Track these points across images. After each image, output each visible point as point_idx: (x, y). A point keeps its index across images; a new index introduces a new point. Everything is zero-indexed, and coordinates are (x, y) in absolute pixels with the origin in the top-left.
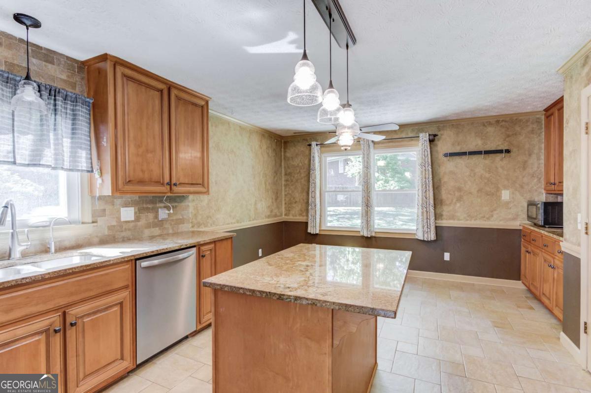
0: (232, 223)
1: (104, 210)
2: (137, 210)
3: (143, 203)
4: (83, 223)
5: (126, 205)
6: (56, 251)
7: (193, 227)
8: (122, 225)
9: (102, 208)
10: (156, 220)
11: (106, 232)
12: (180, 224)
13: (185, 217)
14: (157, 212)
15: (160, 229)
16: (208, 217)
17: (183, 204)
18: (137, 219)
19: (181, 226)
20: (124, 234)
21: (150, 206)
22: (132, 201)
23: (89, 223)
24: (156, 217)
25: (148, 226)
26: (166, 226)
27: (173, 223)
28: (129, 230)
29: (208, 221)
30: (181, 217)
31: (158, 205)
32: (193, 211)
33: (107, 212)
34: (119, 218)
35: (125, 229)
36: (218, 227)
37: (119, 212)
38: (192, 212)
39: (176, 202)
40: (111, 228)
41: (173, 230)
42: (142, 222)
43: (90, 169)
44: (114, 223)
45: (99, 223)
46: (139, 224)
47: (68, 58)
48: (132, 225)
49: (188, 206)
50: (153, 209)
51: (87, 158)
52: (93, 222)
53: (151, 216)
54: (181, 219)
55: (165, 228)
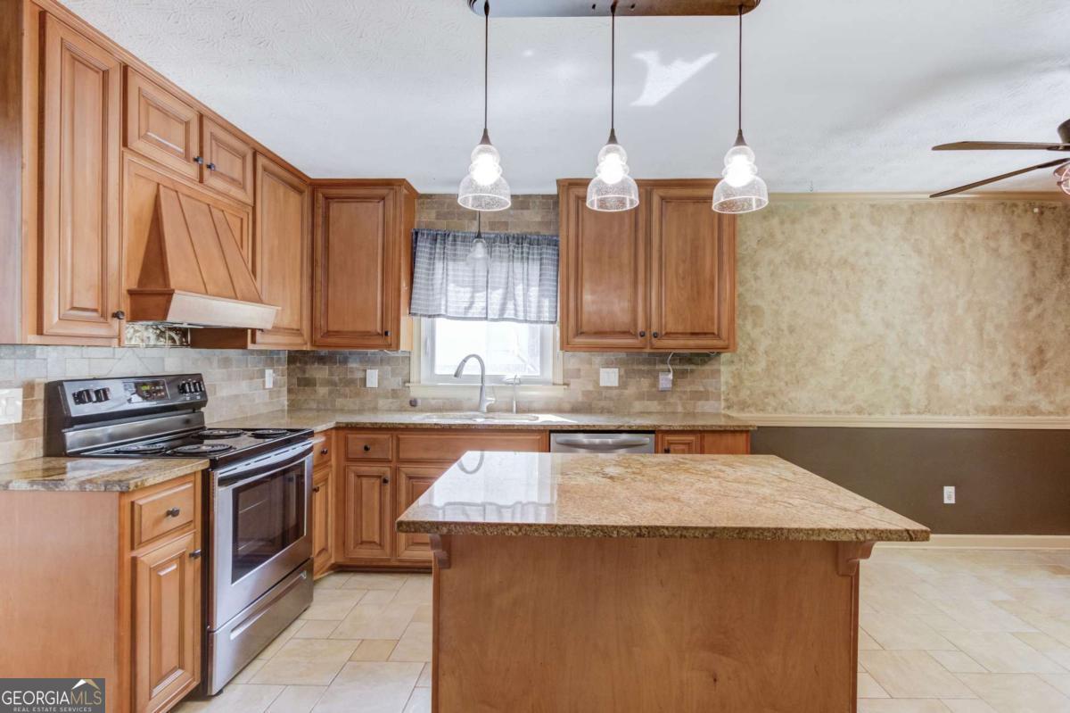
0: (837, 412)
1: (579, 370)
2: (623, 372)
3: (632, 364)
4: (554, 384)
5: (608, 365)
6: (517, 412)
7: (729, 408)
8: (601, 392)
9: (577, 367)
10: (654, 389)
11: (580, 399)
12: (699, 400)
13: (710, 389)
14: (656, 378)
15: (660, 404)
16: (766, 394)
17: (707, 367)
18: (623, 384)
19: (700, 403)
20: (603, 404)
21: (645, 368)
22: (616, 359)
23: (559, 385)
24: (655, 384)
25: (641, 397)
26: (672, 401)
27: (684, 397)
28: (611, 399)
29: (766, 400)
30: (702, 389)
31: (657, 367)
32: (731, 381)
33: (582, 373)
34: (597, 382)
35: (605, 397)
36: (793, 415)
37: (598, 373)
38: (727, 383)
39: (693, 363)
40: (586, 393)
41: (685, 408)
42: (631, 391)
43: (554, 320)
44: (590, 388)
45: (572, 386)
46: (627, 392)
47: (543, 196)
48: (615, 392)
49: (719, 371)
50: (649, 372)
51: (550, 307)
52: (564, 384)
53: (645, 383)
54: (701, 392)
55: (669, 403)
